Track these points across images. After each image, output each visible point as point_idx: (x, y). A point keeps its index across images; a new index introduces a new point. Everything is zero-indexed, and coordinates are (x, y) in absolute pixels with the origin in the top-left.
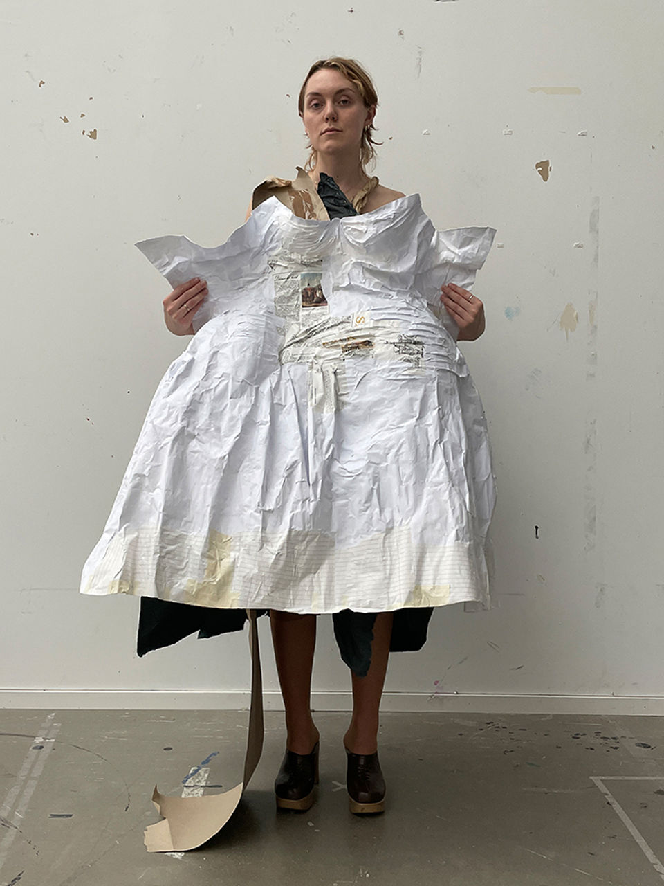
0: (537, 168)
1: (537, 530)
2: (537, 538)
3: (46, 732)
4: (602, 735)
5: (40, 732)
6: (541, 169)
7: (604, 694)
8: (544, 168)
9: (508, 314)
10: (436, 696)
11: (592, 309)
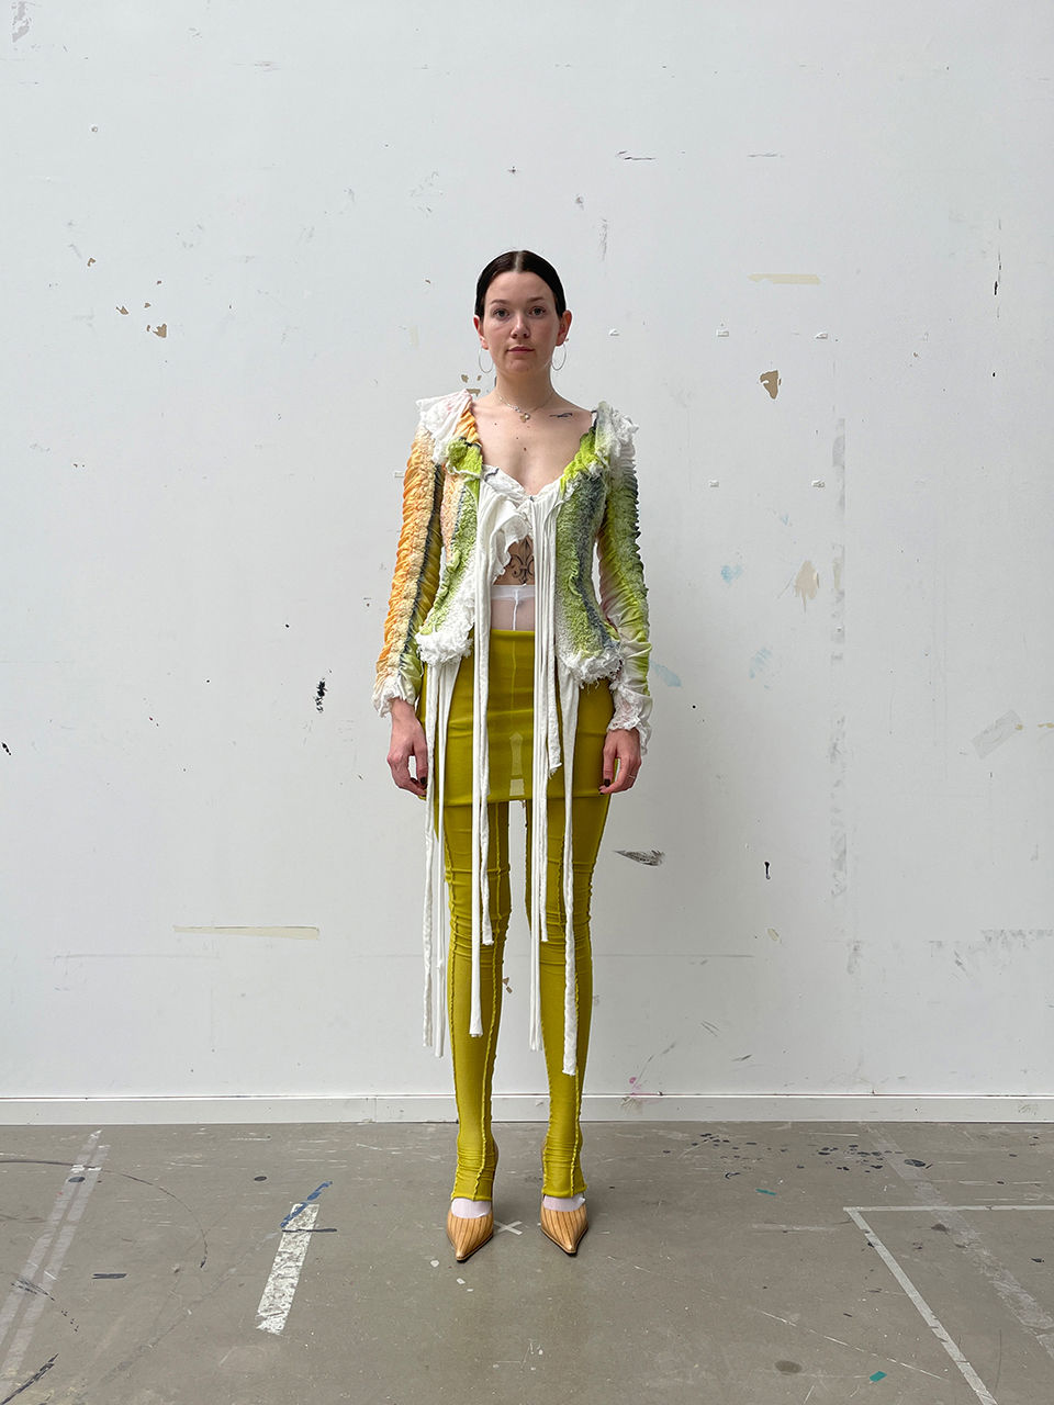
0: (761, 382)
1: (767, 867)
2: (768, 878)
3: (88, 1157)
4: (859, 1150)
5: (79, 1159)
6: (767, 382)
7: (862, 1091)
8: (771, 382)
9: (725, 574)
10: (634, 1100)
11: (837, 568)
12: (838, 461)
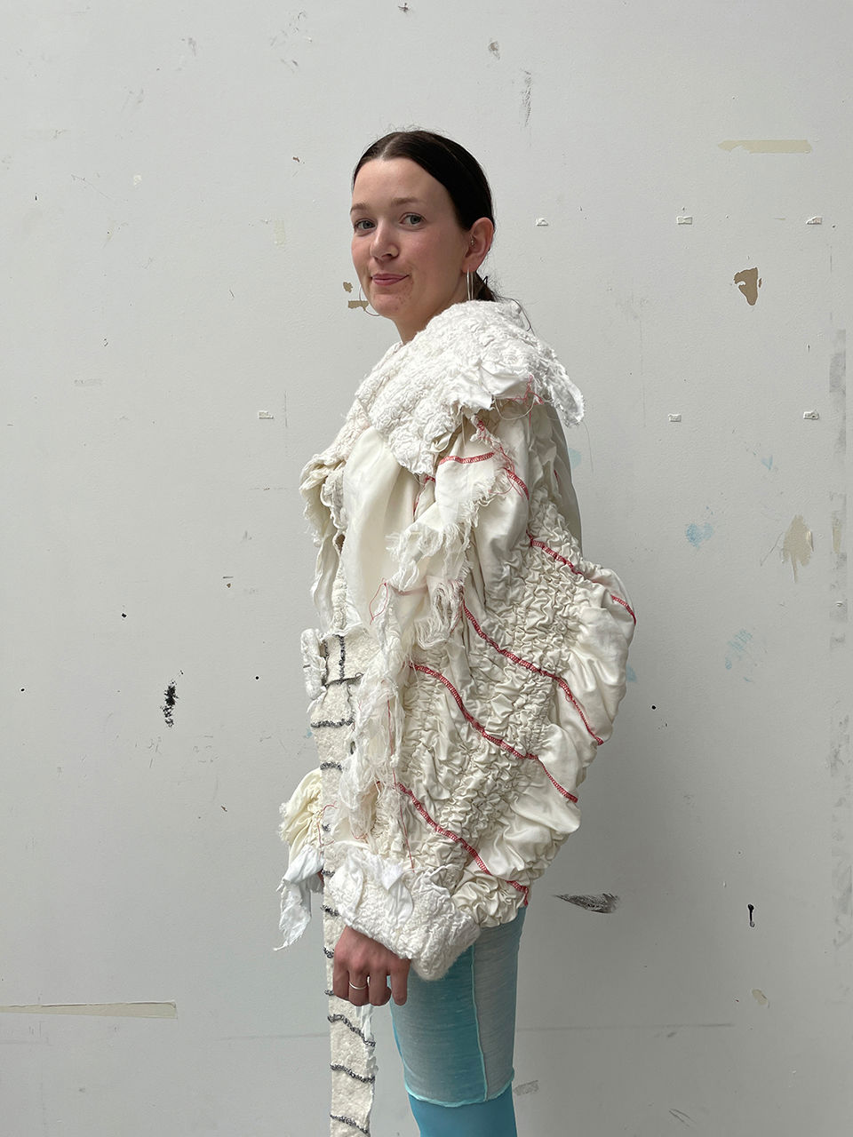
0: (736, 283)
1: (751, 912)
2: (752, 925)
6: (743, 283)
8: (749, 282)
9: (692, 536)
11: (837, 525)
12: (836, 385)
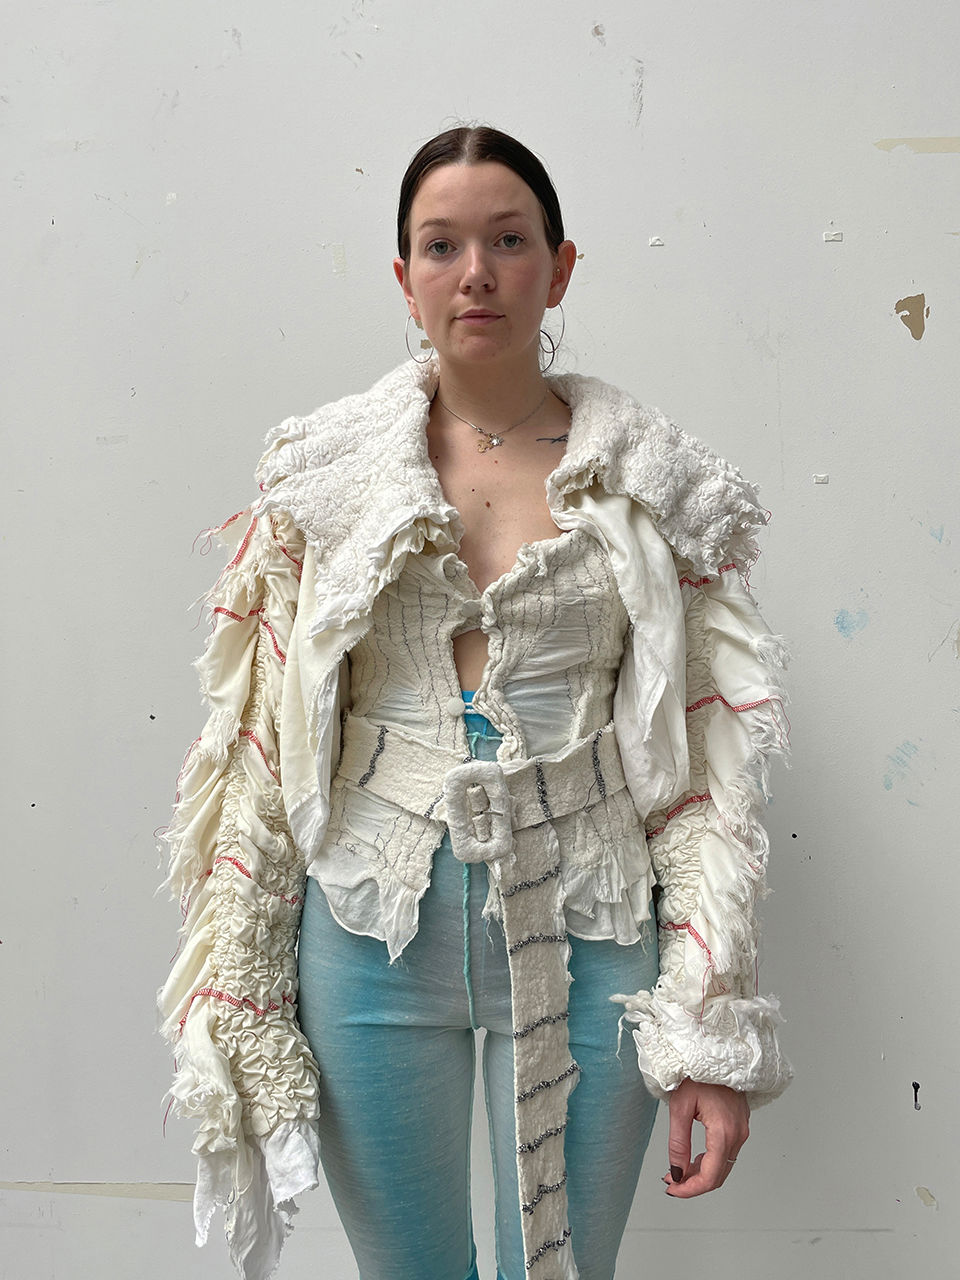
0: (897, 313)
1: (916, 1091)
2: (917, 1107)
6: (906, 313)
8: (913, 312)
9: (842, 624)
